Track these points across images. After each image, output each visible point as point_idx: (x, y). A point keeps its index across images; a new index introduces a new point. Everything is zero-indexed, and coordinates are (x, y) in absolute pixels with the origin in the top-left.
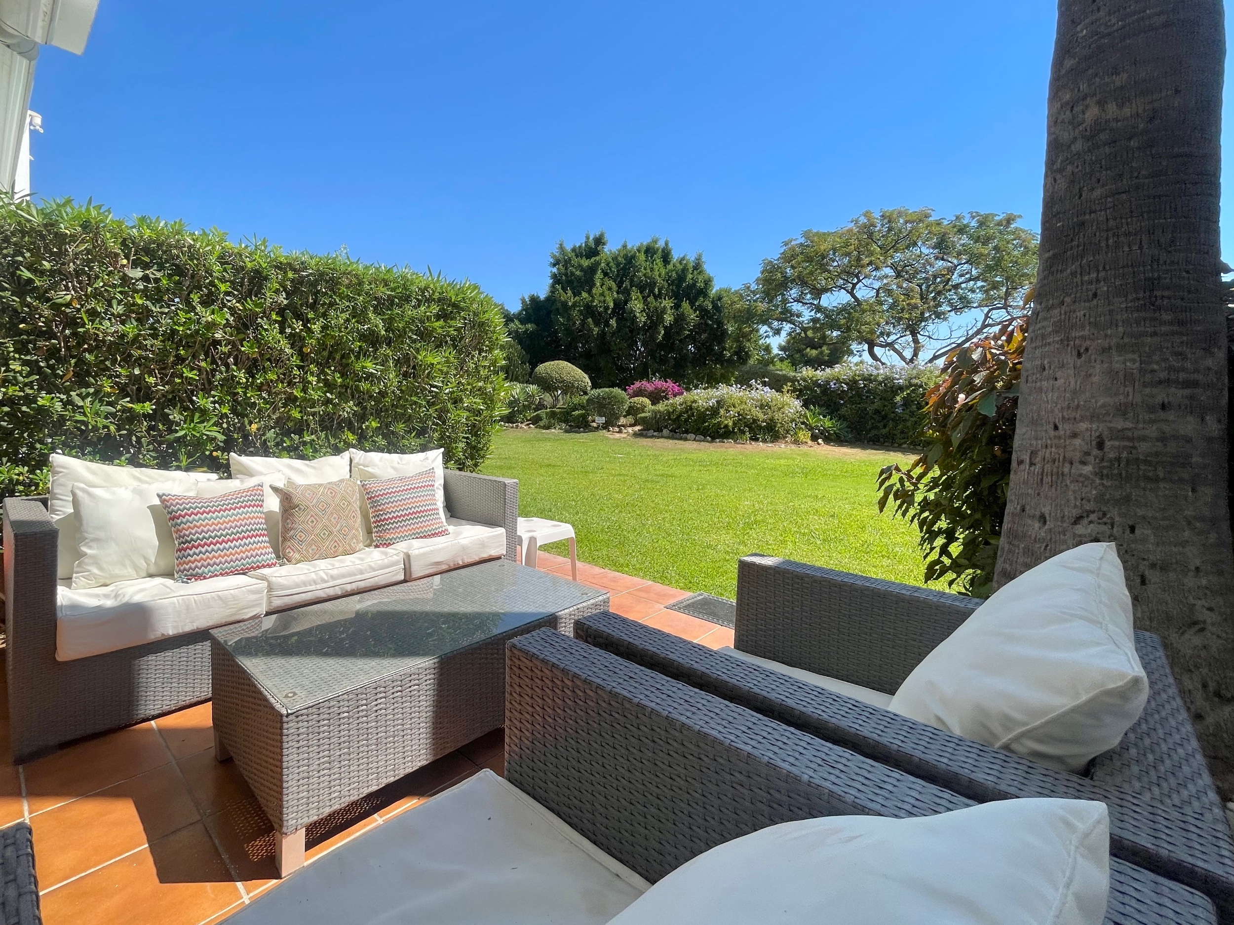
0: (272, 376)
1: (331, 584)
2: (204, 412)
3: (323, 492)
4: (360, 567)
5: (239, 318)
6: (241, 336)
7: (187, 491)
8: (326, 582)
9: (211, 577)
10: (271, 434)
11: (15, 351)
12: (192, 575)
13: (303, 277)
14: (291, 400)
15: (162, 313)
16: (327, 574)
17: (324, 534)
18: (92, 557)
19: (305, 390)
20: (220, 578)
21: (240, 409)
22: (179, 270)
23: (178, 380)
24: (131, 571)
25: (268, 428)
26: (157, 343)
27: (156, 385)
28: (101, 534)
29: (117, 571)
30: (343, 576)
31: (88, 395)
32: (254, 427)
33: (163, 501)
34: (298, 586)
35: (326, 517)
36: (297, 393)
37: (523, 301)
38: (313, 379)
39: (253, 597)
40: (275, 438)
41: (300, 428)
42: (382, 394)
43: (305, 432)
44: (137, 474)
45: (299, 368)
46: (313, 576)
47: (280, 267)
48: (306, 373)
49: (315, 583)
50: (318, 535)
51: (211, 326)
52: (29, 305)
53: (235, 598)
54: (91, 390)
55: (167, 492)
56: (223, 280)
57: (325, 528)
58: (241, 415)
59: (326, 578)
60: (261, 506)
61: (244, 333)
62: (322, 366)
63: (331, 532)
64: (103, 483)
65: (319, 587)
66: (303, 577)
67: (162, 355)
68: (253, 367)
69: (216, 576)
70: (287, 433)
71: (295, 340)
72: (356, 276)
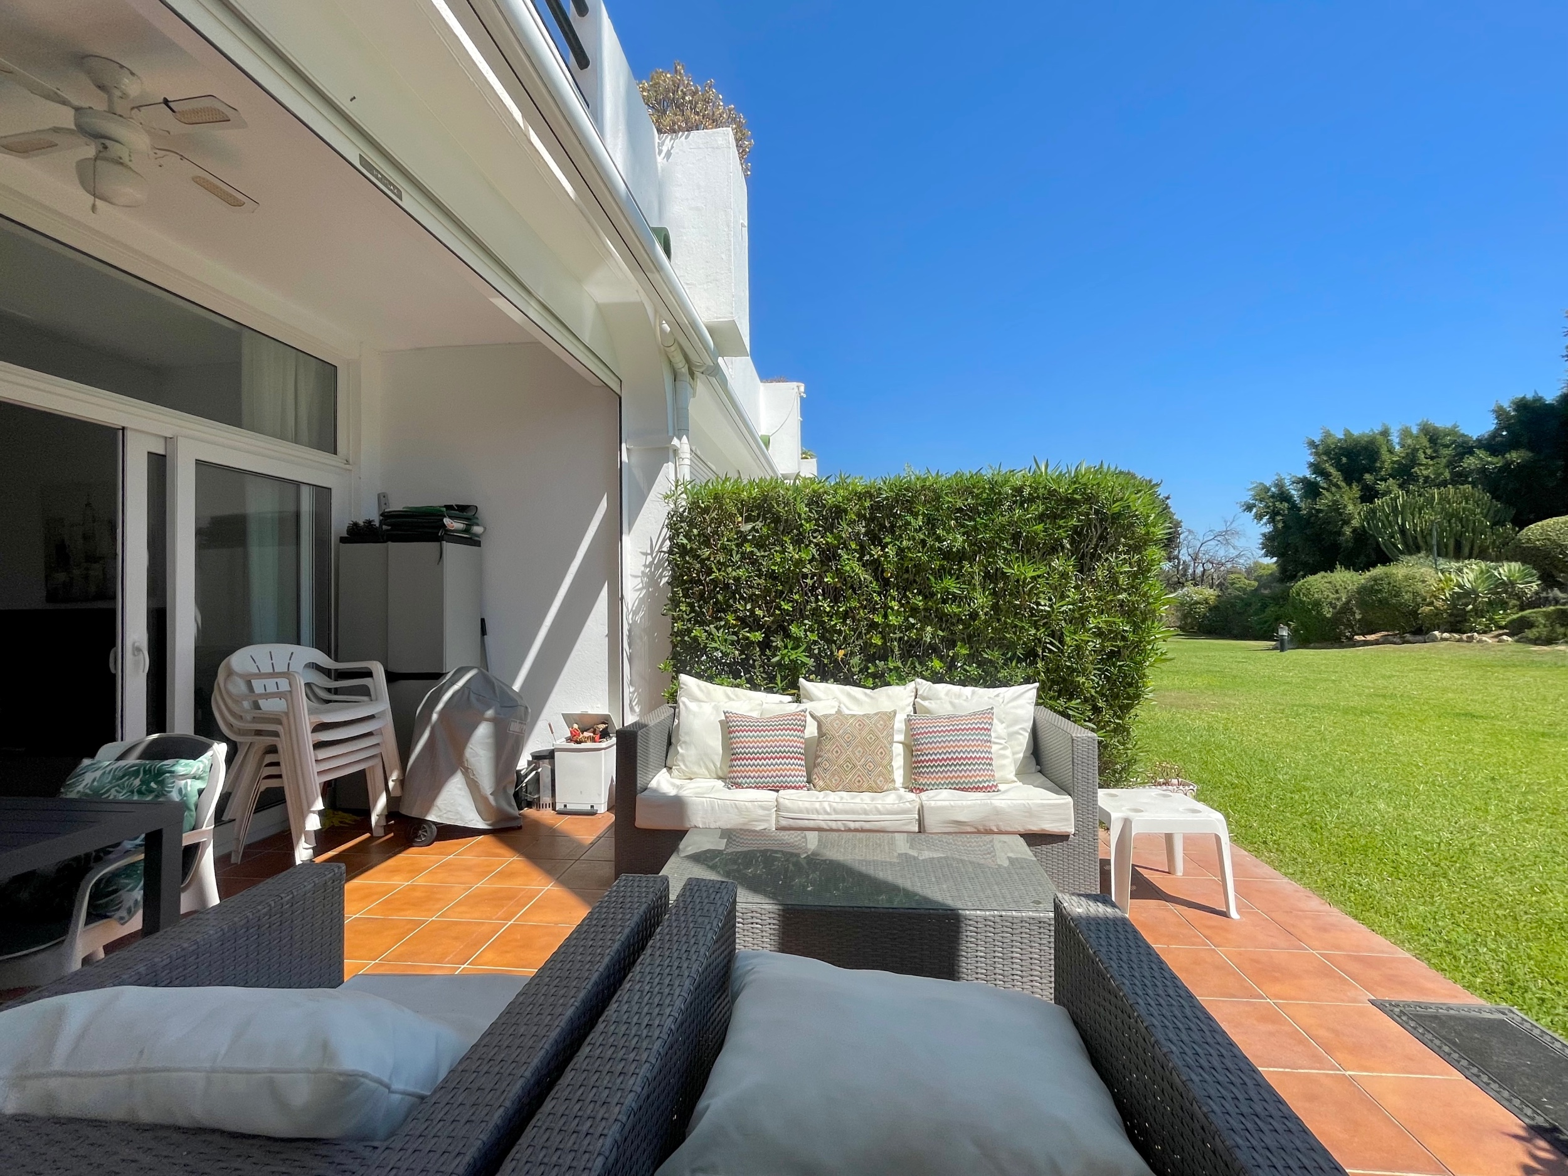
0: (854, 604)
1: (834, 817)
2: (797, 641)
3: (851, 724)
4: (866, 806)
5: (822, 552)
6: (825, 568)
7: (751, 710)
8: (828, 814)
9: (747, 788)
10: (855, 660)
11: (683, 596)
12: (735, 784)
13: (879, 502)
14: (873, 625)
15: (764, 556)
16: (830, 806)
17: (847, 766)
18: (682, 755)
19: (885, 616)
20: (755, 790)
21: (827, 634)
22: (777, 520)
23: (777, 612)
24: (704, 771)
25: (852, 654)
26: (762, 581)
27: (764, 616)
28: (687, 739)
29: (695, 769)
30: (846, 812)
31: (721, 627)
32: (841, 653)
33: (726, 717)
34: (801, 812)
35: (850, 749)
36: (878, 619)
37: (1500, 413)
38: (895, 605)
39: (761, 812)
40: (860, 664)
41: (884, 654)
42: (974, 616)
43: (890, 658)
44: (730, 693)
45: (879, 594)
46: (817, 805)
47: (860, 497)
48: (886, 598)
49: (818, 813)
50: (841, 766)
51: (800, 563)
52: (688, 562)
53: (747, 809)
54: (723, 623)
55: (729, 710)
56: (808, 520)
57: (849, 760)
58: (830, 642)
59: (828, 809)
60: (803, 731)
61: (828, 565)
62: (904, 589)
63: (855, 766)
64: (705, 699)
65: (821, 817)
66: (807, 805)
67: (767, 591)
68: (835, 595)
69: (751, 787)
70: (871, 659)
71: (875, 567)
72: (934, 491)
